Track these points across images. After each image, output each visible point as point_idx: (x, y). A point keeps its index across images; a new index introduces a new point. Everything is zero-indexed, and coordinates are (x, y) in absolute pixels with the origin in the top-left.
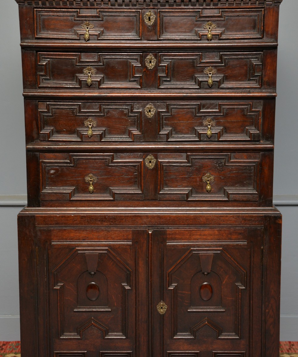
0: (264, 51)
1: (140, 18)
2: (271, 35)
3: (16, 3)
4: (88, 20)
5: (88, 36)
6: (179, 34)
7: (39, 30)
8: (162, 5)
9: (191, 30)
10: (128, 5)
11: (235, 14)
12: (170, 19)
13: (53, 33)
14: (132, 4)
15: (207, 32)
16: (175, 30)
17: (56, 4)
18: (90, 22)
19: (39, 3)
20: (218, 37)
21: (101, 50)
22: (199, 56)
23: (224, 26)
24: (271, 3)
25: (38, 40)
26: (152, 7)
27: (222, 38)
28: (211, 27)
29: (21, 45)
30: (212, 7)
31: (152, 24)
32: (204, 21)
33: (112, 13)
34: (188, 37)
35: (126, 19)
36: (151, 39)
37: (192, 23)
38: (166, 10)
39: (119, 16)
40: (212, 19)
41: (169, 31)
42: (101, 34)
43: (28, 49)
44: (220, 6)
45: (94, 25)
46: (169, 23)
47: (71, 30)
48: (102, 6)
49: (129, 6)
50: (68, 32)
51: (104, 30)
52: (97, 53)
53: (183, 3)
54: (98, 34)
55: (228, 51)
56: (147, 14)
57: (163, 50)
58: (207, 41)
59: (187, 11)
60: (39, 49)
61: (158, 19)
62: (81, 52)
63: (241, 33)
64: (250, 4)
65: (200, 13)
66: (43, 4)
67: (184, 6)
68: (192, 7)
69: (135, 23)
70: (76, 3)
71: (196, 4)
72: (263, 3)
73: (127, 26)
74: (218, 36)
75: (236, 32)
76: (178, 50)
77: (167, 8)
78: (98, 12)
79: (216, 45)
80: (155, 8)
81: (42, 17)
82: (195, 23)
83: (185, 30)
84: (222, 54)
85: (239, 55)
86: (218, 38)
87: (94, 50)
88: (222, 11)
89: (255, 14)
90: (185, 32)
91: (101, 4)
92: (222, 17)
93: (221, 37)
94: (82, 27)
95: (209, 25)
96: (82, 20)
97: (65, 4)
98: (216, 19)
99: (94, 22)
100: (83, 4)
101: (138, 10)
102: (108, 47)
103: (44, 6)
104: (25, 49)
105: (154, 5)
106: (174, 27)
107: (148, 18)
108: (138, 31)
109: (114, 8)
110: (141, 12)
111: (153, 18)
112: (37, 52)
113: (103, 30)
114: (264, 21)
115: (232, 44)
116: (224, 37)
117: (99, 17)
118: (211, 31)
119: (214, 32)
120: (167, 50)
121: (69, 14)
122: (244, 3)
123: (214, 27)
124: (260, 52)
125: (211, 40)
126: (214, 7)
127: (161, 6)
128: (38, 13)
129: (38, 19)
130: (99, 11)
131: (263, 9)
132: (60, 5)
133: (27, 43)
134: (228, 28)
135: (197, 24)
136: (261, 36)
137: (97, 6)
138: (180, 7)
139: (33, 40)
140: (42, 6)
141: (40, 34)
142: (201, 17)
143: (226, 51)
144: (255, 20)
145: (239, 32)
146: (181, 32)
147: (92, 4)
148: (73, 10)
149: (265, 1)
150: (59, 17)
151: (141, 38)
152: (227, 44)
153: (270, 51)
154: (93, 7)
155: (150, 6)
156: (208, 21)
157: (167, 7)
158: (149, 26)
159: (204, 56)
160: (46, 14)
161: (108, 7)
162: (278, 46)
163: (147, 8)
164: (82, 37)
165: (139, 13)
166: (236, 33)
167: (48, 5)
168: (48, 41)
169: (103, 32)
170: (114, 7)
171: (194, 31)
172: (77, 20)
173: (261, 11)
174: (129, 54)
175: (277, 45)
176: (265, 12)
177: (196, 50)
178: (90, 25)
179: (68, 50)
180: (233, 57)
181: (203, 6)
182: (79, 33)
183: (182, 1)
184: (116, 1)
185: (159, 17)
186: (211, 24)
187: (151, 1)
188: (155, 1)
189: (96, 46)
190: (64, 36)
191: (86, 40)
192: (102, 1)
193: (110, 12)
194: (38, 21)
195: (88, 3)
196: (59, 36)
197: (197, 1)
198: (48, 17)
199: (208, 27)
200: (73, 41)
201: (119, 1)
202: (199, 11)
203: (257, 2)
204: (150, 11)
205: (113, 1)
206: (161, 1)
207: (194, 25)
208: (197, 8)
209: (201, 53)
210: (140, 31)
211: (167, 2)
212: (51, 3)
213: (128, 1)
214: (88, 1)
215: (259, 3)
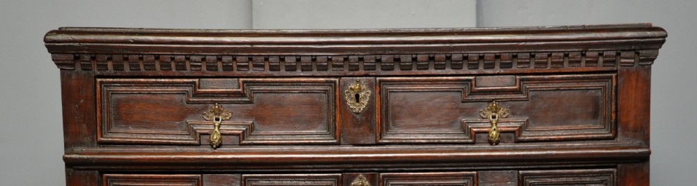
0: (619, 166)
1: (335, 96)
2: (635, 131)
3: (56, 66)
4: (219, 103)
5: (219, 137)
6: (424, 130)
7: (106, 125)
8: (384, 68)
9: (452, 123)
10: (309, 68)
11: (551, 85)
12: (405, 98)
13: (138, 131)
14: (318, 66)
15: (489, 125)
16: (414, 122)
17: (147, 67)
18: (224, 105)
19: (107, 65)
20: (513, 136)
21: (248, 167)
22: (471, 178)
23: (527, 111)
24: (633, 61)
25: (104, 147)
26: (362, 72)
27: (522, 138)
28: (497, 115)
29: (65, 159)
30: (498, 72)
31: (364, 109)
32: (481, 101)
33: (274, 85)
34: (444, 137)
35: (305, 98)
36: (362, 142)
37: (454, 107)
38: (394, 78)
39: (289, 92)
40: (498, 97)
41: (403, 124)
42: (248, 131)
43: (82, 168)
44: (515, 68)
45: (232, 113)
46: (402, 107)
47: (179, 125)
48: (251, 71)
49: (311, 70)
50: (174, 128)
51: (256, 124)
52: (239, 175)
53: (432, 63)
54: (240, 132)
55: (536, 167)
56: (353, 87)
57: (389, 165)
58: (488, 146)
59: (442, 80)
60: (106, 167)
61: (378, 99)
62: (202, 173)
63: (566, 127)
64: (583, 64)
65: (471, 85)
66: (116, 67)
67: (436, 69)
68: (453, 72)
69: (325, 107)
70: (192, 66)
71: (462, 64)
72: (614, 62)
73: (306, 115)
74: (512, 135)
75: (555, 125)
76: (424, 165)
77: (396, 75)
78: (241, 83)
79: (508, 153)
80: (371, 74)
81: (115, 96)
82: (462, 105)
83: (439, 121)
84: (523, 175)
85: (561, 175)
86: (513, 138)
87: (232, 167)
88: (521, 80)
89: (597, 84)
90: (438, 126)
91: (247, 66)
92: (522, 93)
93: (519, 136)
94: (205, 117)
95: (491, 109)
96: (205, 103)
97: (166, 68)
98: (509, 96)
99: (231, 107)
100: (207, 66)
101: (333, 79)
102: (263, 161)
103: (119, 73)
104: (75, 167)
105: (367, 68)
106: (413, 115)
107: (353, 96)
108: (331, 126)
109: (278, 75)
110: (337, 82)
111: (366, 95)
112: (102, 173)
113: (253, 123)
114: (616, 99)
115: (545, 152)
116: (526, 135)
117: (242, 95)
118: (496, 124)
119: (503, 126)
120: (398, 165)
121: (175, 89)
122: (570, 62)
123: (504, 114)
124: (611, 170)
125: (497, 144)
126: (502, 71)
127: (382, 70)
128: (105, 88)
129: (106, 101)
130: (244, 82)
131: (614, 75)
132: (155, 70)
133: (80, 154)
134: (535, 117)
135: (466, 109)
136: (611, 133)
137: (238, 70)
138: (426, 72)
139: (92, 146)
140: (115, 73)
141: (109, 134)
142: (473, 93)
143: (532, 167)
144: (597, 97)
145: (561, 124)
146: (430, 126)
147: (227, 68)
148: (185, 80)
149: (619, 57)
150: (153, 97)
151: (340, 139)
152: (533, 153)
153: (632, 167)
154: (230, 73)
155: (357, 70)
156: (491, 101)
157: (397, 71)
158: (356, 113)
159: (482, 179)
160: (123, 89)
161: (265, 73)
162: (651, 156)
163: (351, 73)
164: (204, 140)
165: (333, 84)
166: (554, 127)
167: (127, 69)
168: (127, 150)
169: (252, 128)
170: (277, 72)
171: (458, 124)
172: (194, 103)
173: (611, 78)
174: (311, 175)
175: (649, 153)
176: (619, 82)
177: (464, 164)
178: (222, 112)
179: (173, 167)
180: (549, 180)
181: (477, 68)
182: (198, 131)
183: (431, 59)
184: (282, 59)
185: (378, 95)
186: (496, 109)
187: (361, 59)
188: (370, 60)
189: (237, 159)
190: (164, 138)
191: (214, 146)
192: (250, 59)
193: (269, 84)
194: (106, 106)
195: (219, 64)
196: (154, 139)
197: (465, 58)
198: (127, 96)
199: (490, 115)
200: (185, 149)
201: (287, 59)
202: (470, 80)
203: (601, 59)
204: (358, 82)
205: (274, 60)
206: (384, 58)
207: (458, 111)
208: (465, 73)
209: (475, 172)
210: (337, 124)
211: (397, 60)
212: (134, 66)
213: (309, 59)
214: (220, 59)
215: (605, 62)
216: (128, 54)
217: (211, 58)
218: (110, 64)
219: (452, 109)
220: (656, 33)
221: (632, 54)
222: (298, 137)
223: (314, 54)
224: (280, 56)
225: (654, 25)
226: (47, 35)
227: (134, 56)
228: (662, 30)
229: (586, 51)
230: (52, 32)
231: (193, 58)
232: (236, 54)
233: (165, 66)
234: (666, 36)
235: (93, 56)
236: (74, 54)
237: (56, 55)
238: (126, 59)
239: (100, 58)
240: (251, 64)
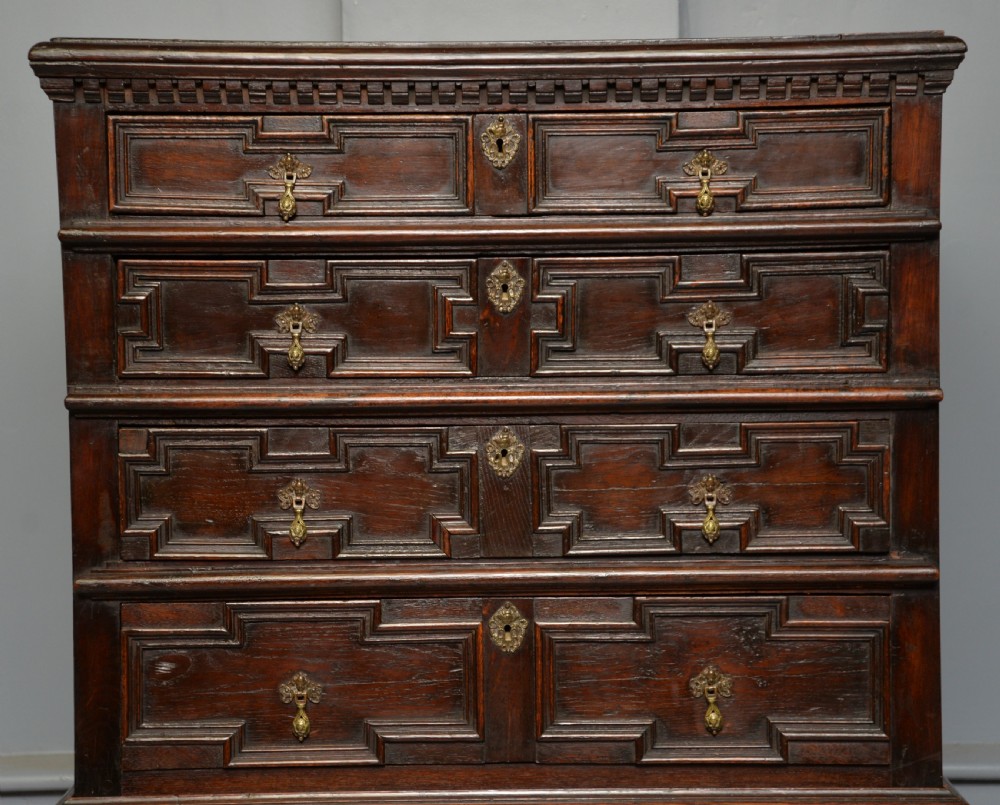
0: (893, 246)
1: (467, 142)
2: (918, 194)
3: (47, 97)
4: (292, 152)
5: (292, 204)
6: (601, 193)
7: (123, 185)
8: (540, 100)
9: (642, 182)
10: (427, 101)
11: (792, 126)
12: (571, 146)
13: (171, 194)
14: (440, 97)
15: (697, 186)
16: (585, 181)
17: (184, 99)
18: (300, 156)
19: (123, 95)
20: (735, 202)
21: (337, 249)
22: (671, 265)
23: (754, 165)
24: (914, 88)
25: (119, 218)
26: (506, 105)
27: (747, 205)
28: (709, 171)
29: (61, 237)
30: (710, 105)
31: (510, 162)
32: (685, 149)
33: (374, 126)
34: (631, 205)
35: (422, 145)
36: (507, 211)
37: (645, 158)
38: (556, 115)
39: (398, 136)
40: (711, 143)
41: (568, 184)
42: (336, 195)
43: (86, 250)
44: (738, 99)
45: (312, 168)
46: (566, 158)
47: (232, 185)
48: (340, 105)
49: (431, 104)
50: (224, 190)
51: (347, 184)
52: (323, 261)
53: (612, 93)
54: (325, 196)
55: (769, 248)
56: (493, 128)
57: (546, 247)
58: (695, 217)
59: (627, 119)
60: (123, 249)
61: (531, 147)
62: (266, 258)
63: (813, 188)
64: (840, 92)
65: (671, 125)
66: (137, 99)
67: (617, 101)
68: (643, 105)
69: (452, 159)
70: (251, 97)
71: (657, 94)
72: (886, 89)
73: (423, 170)
74: (732, 200)
75: (797, 185)
76: (600, 246)
77: (559, 110)
78: (326, 123)
79: (726, 228)
80: (520, 109)
81: (136, 143)
82: (656, 156)
83: (623, 180)
84: (749, 261)
85: (806, 261)
86: (734, 206)
87: (312, 249)
88: (746, 118)
89: (860, 123)
90: (621, 187)
91: (334, 98)
92: (747, 138)
93: (743, 201)
94: (272, 174)
95: (701, 161)
96: (271, 152)
97: (213, 100)
98: (727, 142)
99: (311, 159)
100: (275, 97)
101: (462, 117)
102: (358, 240)
103: (141, 108)
104: (77, 249)
105: (515, 100)
106: (584, 171)
107: (493, 141)
108: (461, 187)
109: (381, 111)
110: (470, 121)
111: (513, 141)
112: (116, 258)
113: (343, 183)
114: (890, 147)
115: (781, 227)
116: (753, 201)
117: (328, 140)
118: (708, 184)
119: (719, 188)
120: (562, 246)
121: (226, 131)
122: (820, 91)
123: (720, 169)
124: (881, 252)
125: (709, 214)
126: (718, 104)
127: (537, 102)
128: (121, 130)
129: (122, 149)
130: (330, 121)
131: (886, 109)
132: (196, 103)
133: (84, 229)
134: (765, 171)
135: (662, 161)
136: (881, 196)
137: (321, 104)
138: (603, 106)
139: (103, 218)
140: (136, 107)
141: (127, 199)
142: (673, 137)
143: (761, 248)
144: (861, 144)
145: (805, 185)
146: (610, 187)
147: (305, 100)
148: (242, 118)
149: (893, 83)
150: (193, 143)
151: (474, 207)
152: (764, 227)
153: (913, 248)
154: (308, 108)
155: (500, 103)
156: (700, 150)
157: (560, 105)
158: (497, 168)
159: (687, 267)
160: (148, 131)
161: (361, 107)
162: (942, 232)
163: (490, 108)
164: (270, 208)
165: (464, 124)
166: (794, 189)
167: (154, 102)
168: (154, 223)
169: (341, 190)
170: (380, 106)
171: (651, 184)
172: (255, 152)
173: (881, 114)
174: (431, 261)
175: (939, 227)
176: (893, 120)
177: (660, 245)
178: (297, 166)
179: (224, 250)
180: (788, 268)
181: (680, 100)
182: (261, 195)
183: (611, 86)
184: (387, 87)
185: (531, 140)
186: (709, 161)
187: (505, 87)
188: (519, 87)
189: (320, 236)
190: (211, 206)
191: (286, 218)
192: (340, 87)
193: (367, 124)
194: (122, 157)
195: (293, 94)
196: (194, 206)
197: (662, 85)
198: (154, 141)
199: (699, 170)
200: (242, 222)
201: (395, 87)
202: (669, 118)
203: (866, 86)
204: (501, 121)
205: (375, 88)
206: (540, 85)
207: (651, 164)
208: (662, 107)
209: (676, 257)
210: (469, 185)
211: (560, 88)
212: (165, 96)
213: (427, 86)
214: (293, 87)
215: (872, 90)
216: (155, 79)
217: (281, 85)
218: (128, 94)
219: (641, 161)
220: (951, 46)
221: (913, 77)
222: (412, 204)
223: (436, 79)
224: (383, 81)
225: (947, 34)
226: (31, 50)
227: (165, 82)
228: (960, 41)
229: (844, 74)
230: (40, 45)
231: (254, 85)
232: (318, 79)
233: (212, 96)
234: (965, 50)
235: (102, 81)
236: (74, 78)
237: (48, 80)
238: (153, 86)
239: (114, 84)
240: (340, 94)
